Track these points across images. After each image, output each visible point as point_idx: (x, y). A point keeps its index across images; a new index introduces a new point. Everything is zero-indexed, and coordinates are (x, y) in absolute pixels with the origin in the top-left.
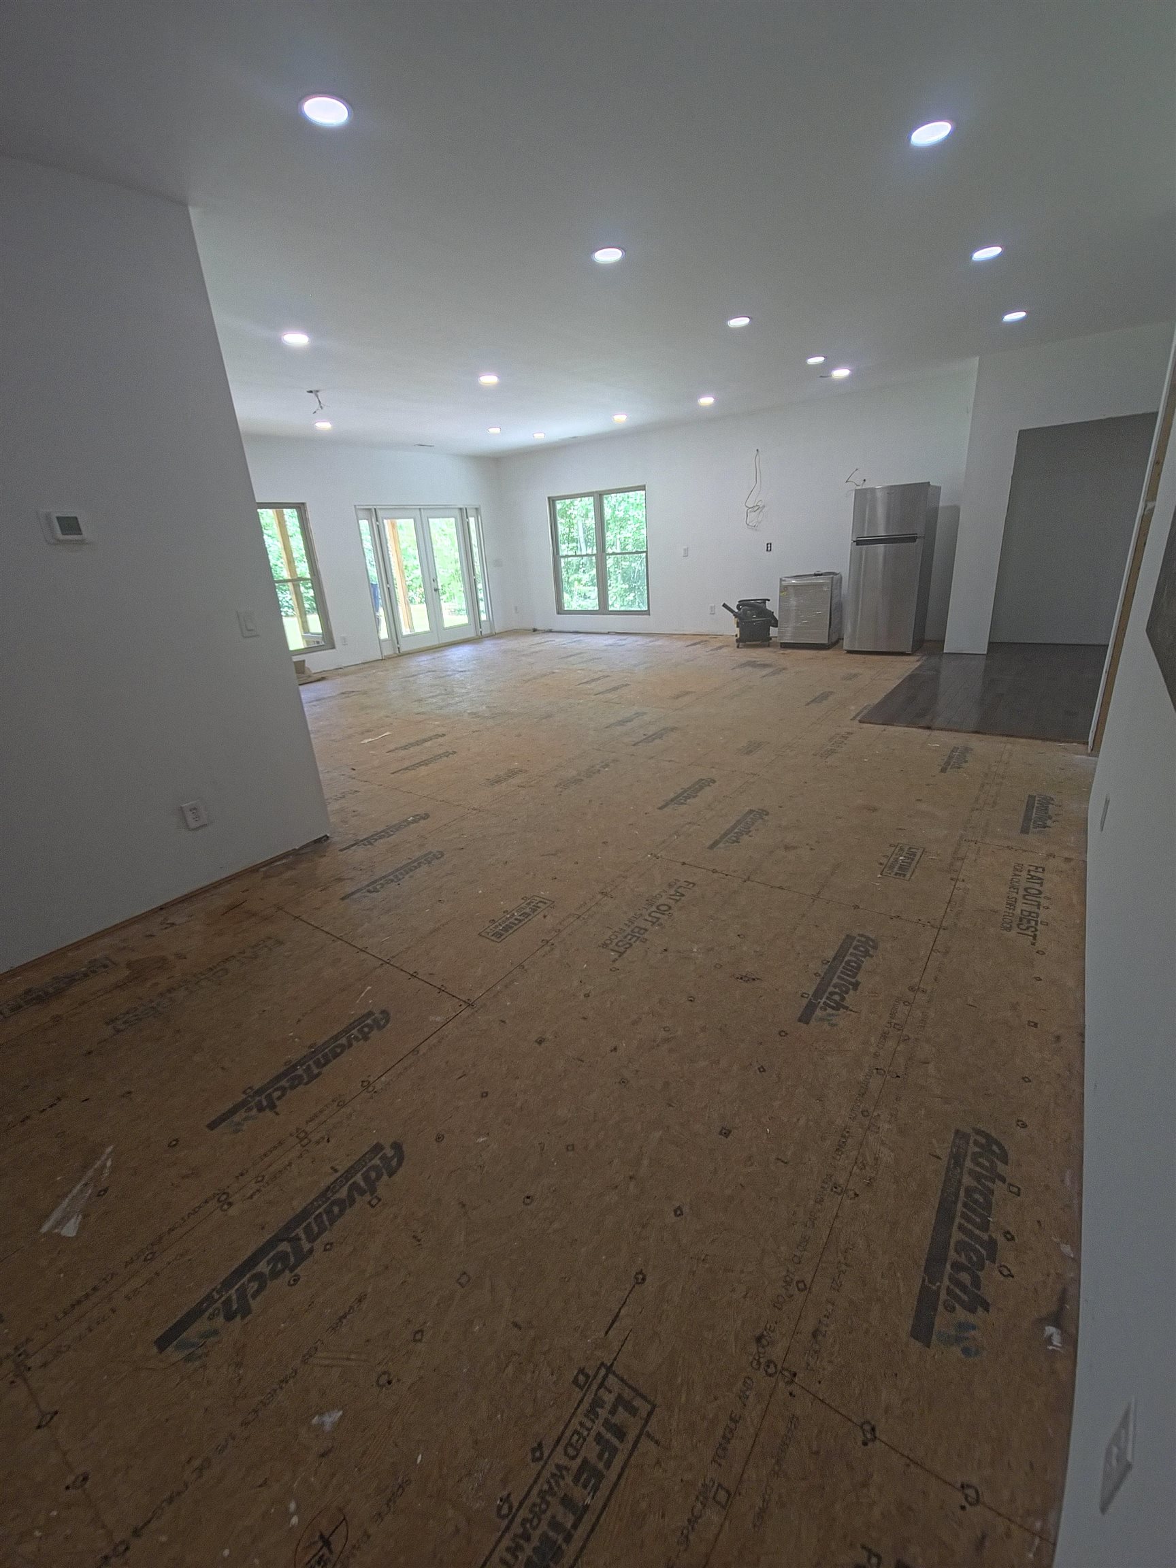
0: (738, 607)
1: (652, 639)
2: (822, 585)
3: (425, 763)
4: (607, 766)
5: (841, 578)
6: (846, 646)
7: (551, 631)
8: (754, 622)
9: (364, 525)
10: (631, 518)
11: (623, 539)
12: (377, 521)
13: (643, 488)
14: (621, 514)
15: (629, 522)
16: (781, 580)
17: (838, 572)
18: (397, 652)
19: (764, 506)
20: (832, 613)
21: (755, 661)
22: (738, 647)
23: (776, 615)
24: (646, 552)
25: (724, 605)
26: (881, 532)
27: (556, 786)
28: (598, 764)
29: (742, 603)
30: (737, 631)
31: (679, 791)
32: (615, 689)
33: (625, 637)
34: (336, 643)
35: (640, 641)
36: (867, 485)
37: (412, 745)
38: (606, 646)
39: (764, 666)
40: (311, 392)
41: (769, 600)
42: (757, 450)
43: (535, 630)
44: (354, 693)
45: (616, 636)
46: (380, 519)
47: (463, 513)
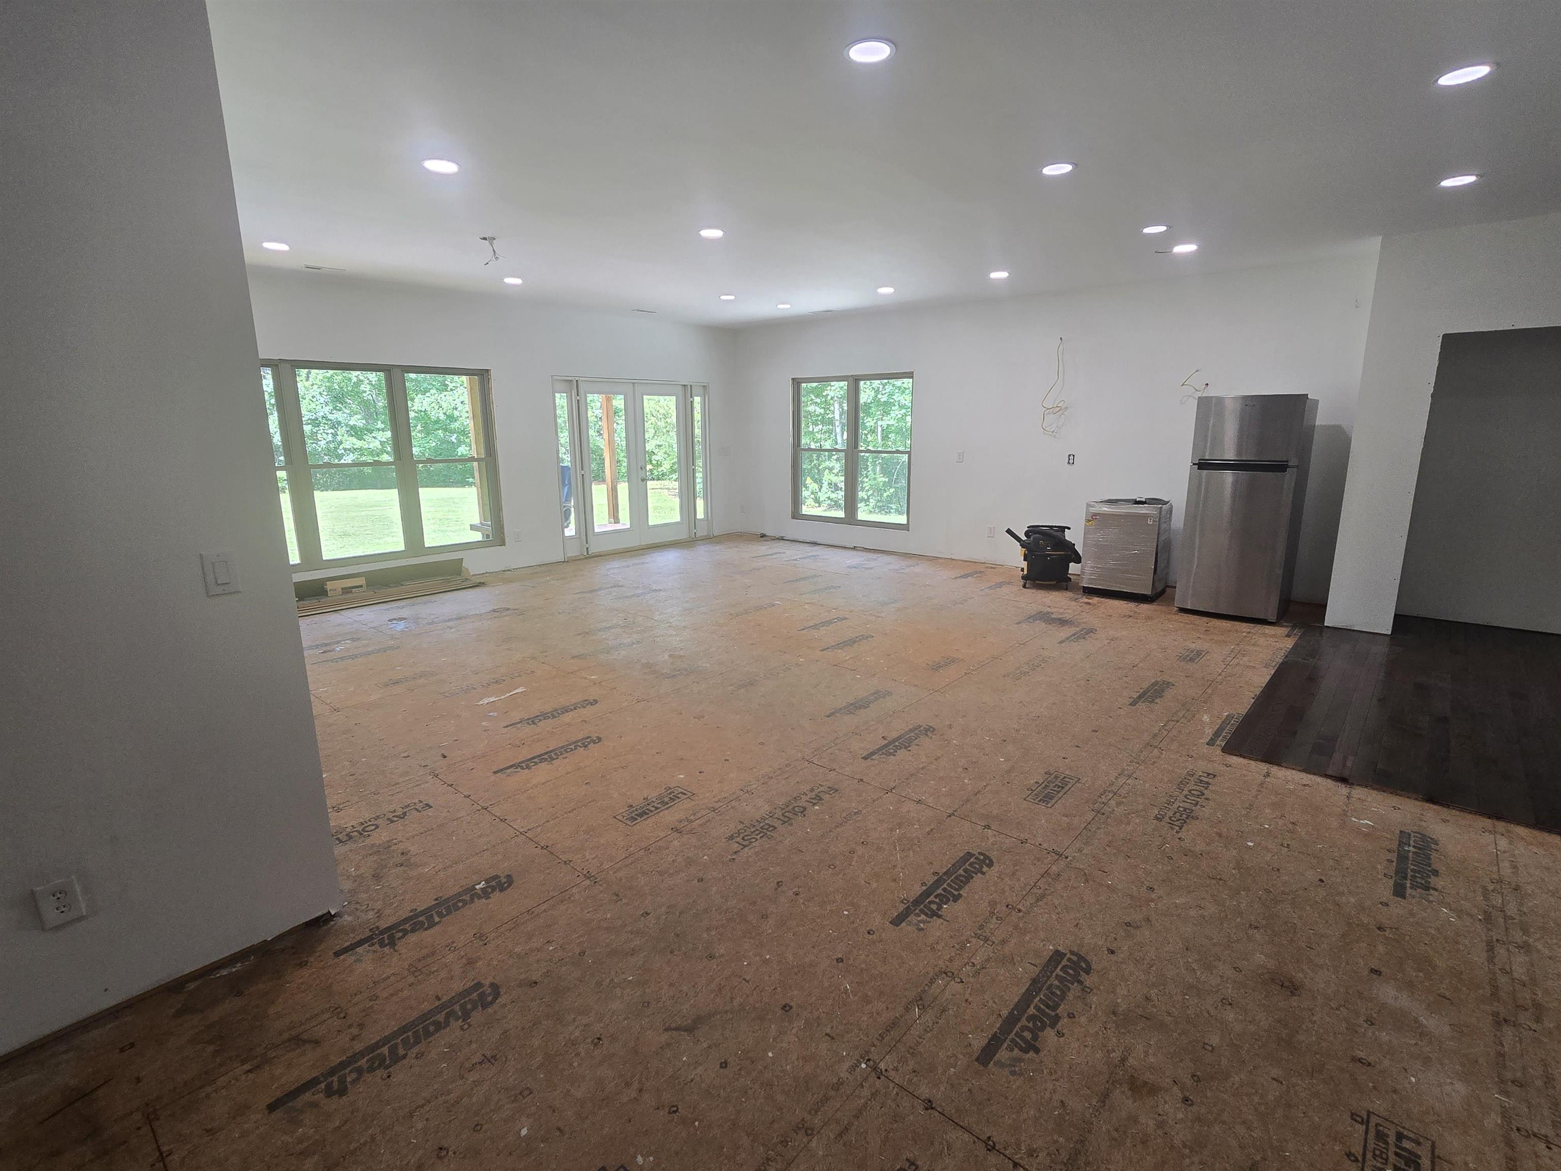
0: (1027, 534)
1: (910, 562)
2: (1145, 517)
3: (547, 757)
4: (819, 798)
5: (1172, 507)
6: (1178, 603)
7: (782, 539)
8: (1049, 555)
9: (561, 400)
10: (896, 404)
11: (885, 426)
12: (578, 395)
13: (910, 375)
14: (884, 399)
15: (893, 408)
16: (1088, 505)
17: (1166, 500)
18: (586, 554)
19: (1066, 408)
20: (1159, 555)
21: (1048, 613)
22: (1024, 586)
23: (1079, 549)
24: (909, 453)
25: (1009, 532)
26: (1229, 454)
27: (731, 838)
28: (805, 794)
29: (1032, 531)
30: (1024, 565)
31: (931, 880)
32: (852, 642)
33: (875, 556)
34: (506, 538)
35: (894, 563)
36: (1211, 392)
37: (544, 716)
38: (848, 567)
39: (1063, 622)
40: (485, 239)
41: (1069, 528)
42: (1061, 339)
43: (763, 536)
44: (508, 612)
45: (864, 554)
46: (581, 391)
47: (686, 393)
